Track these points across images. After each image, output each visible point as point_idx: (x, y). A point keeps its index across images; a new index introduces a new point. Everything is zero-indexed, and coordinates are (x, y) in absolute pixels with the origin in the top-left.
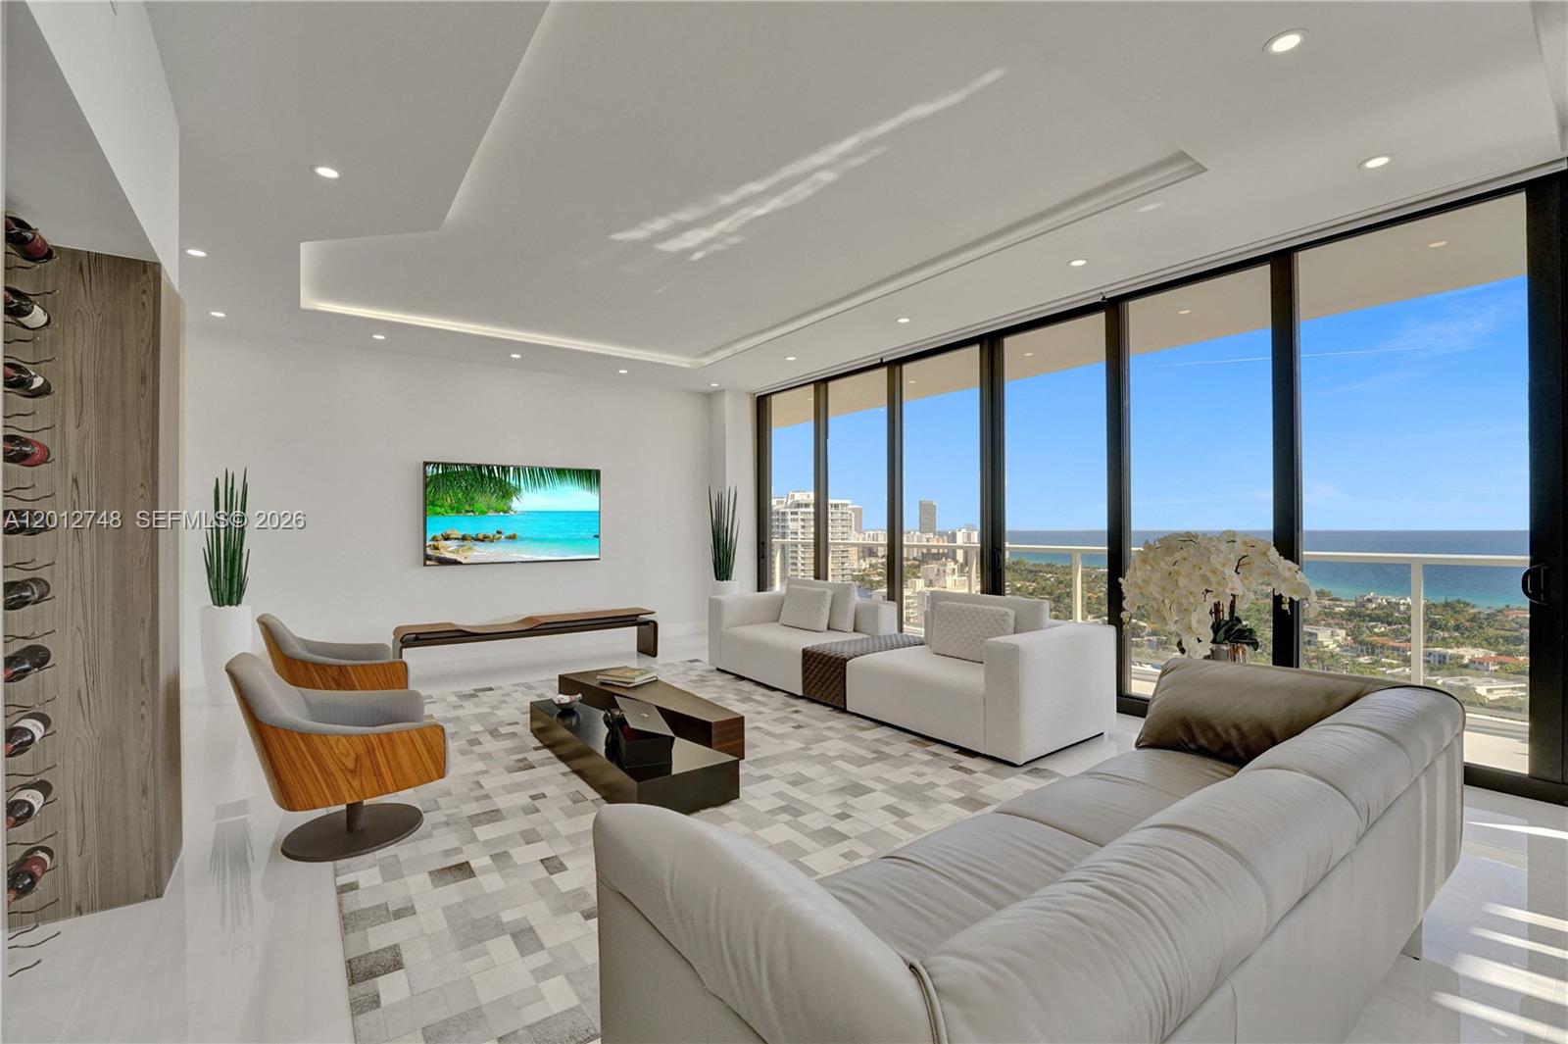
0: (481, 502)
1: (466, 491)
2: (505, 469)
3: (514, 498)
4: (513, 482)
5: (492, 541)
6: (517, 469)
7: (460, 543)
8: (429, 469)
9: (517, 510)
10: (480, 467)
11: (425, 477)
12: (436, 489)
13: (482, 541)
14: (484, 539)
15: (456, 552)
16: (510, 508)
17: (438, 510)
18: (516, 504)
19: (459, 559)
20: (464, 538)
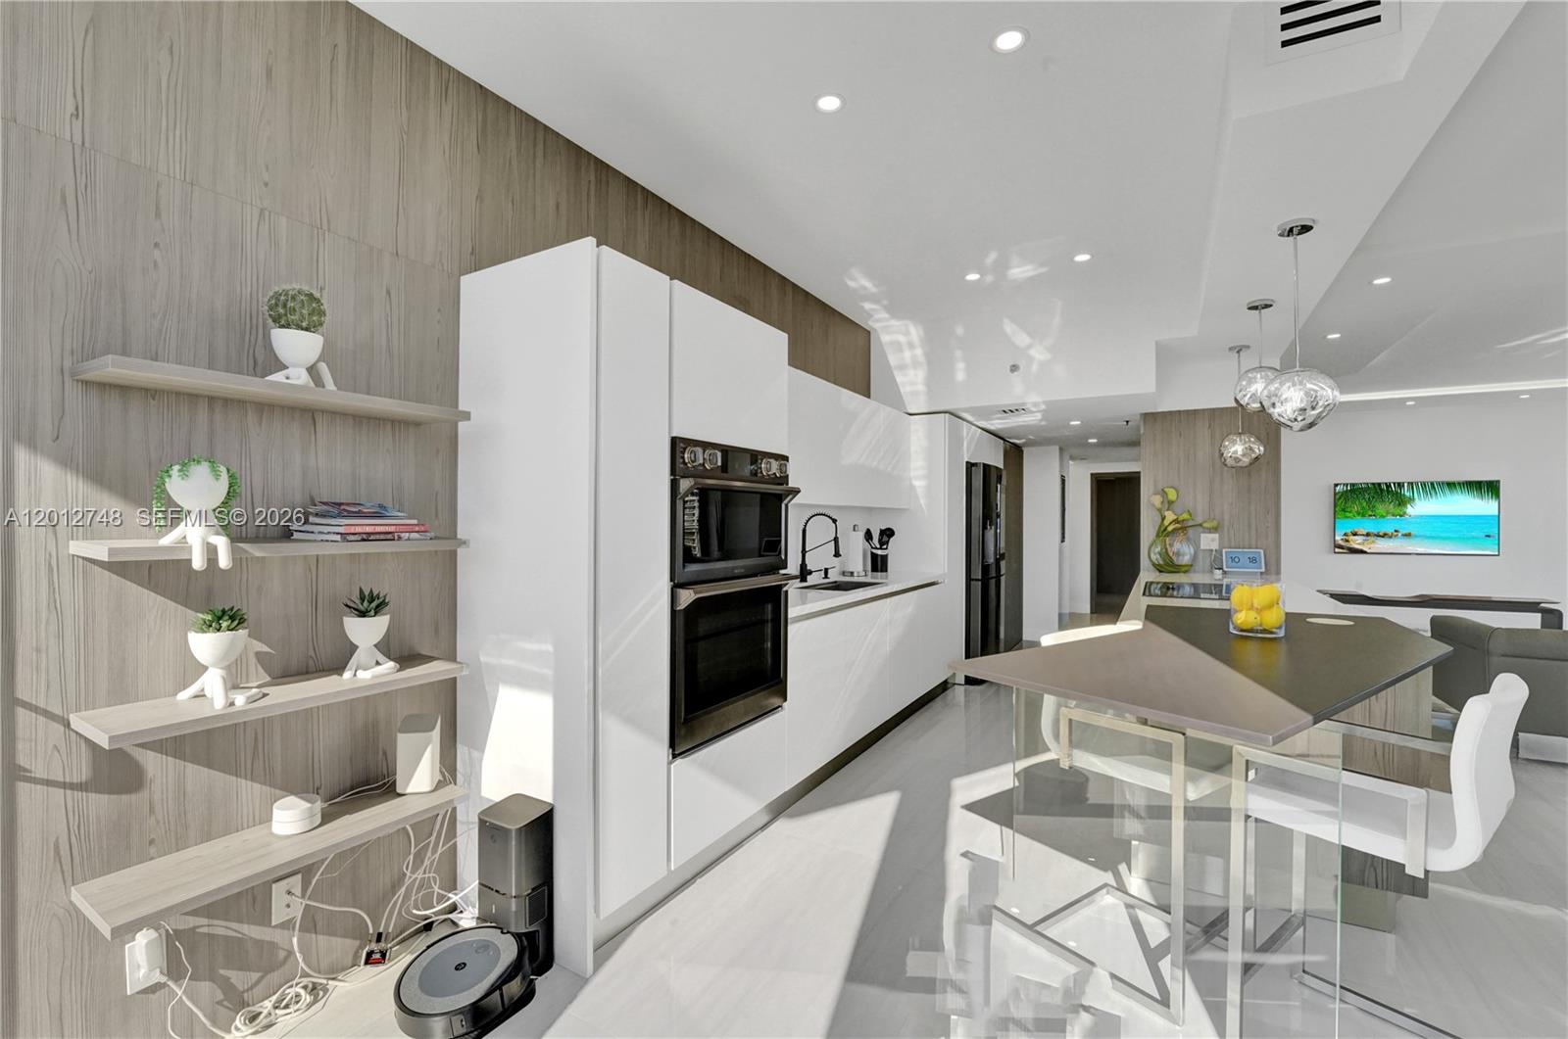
0: (1381, 509)
1: (1369, 502)
2: (1400, 485)
3: (1409, 506)
4: (1407, 494)
5: (1391, 537)
6: (1411, 484)
7: (1364, 538)
8: (1338, 488)
9: (1412, 514)
10: (1379, 484)
11: (1335, 494)
12: (1346, 500)
13: (1383, 537)
14: (1384, 535)
15: (1363, 544)
16: (1405, 513)
17: (1348, 514)
18: (1410, 510)
19: (1365, 549)
20: (1368, 535)
